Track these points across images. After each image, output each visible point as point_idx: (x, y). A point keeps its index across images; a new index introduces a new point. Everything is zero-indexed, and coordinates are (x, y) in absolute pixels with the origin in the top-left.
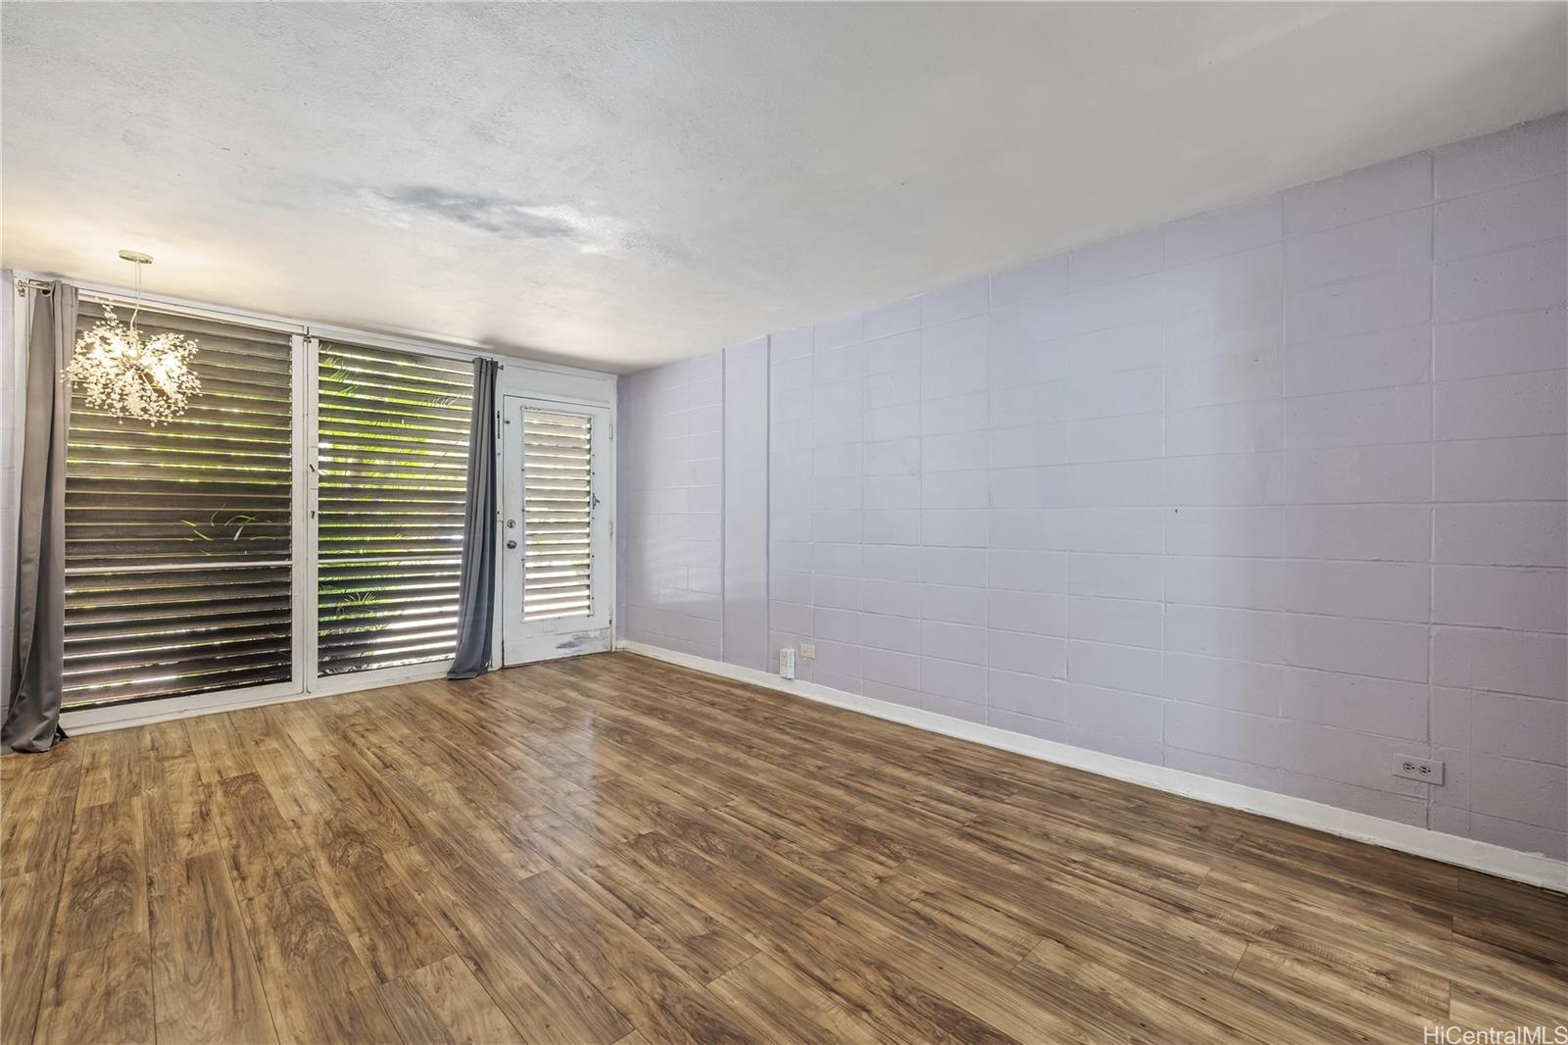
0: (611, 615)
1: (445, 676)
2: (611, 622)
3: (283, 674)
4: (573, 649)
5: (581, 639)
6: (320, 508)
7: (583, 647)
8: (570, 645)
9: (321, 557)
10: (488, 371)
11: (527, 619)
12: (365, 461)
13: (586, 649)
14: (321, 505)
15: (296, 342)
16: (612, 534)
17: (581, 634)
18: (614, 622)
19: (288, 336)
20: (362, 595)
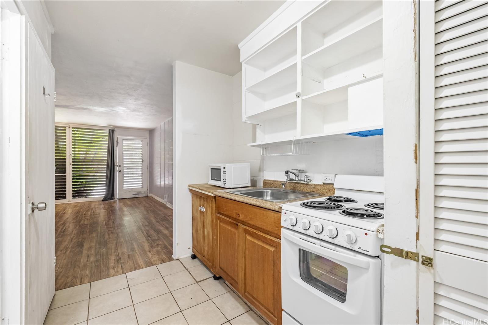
0: (148, 188)
1: (102, 200)
2: (147, 189)
3: (65, 198)
4: (137, 196)
5: (139, 193)
6: (73, 163)
7: (139, 195)
8: (136, 194)
9: (73, 173)
10: (112, 132)
11: (124, 188)
12: (87, 153)
13: (140, 195)
14: (73, 162)
15: (67, 129)
16: (147, 169)
17: (139, 192)
18: (148, 190)
19: (65, 127)
20: (83, 181)
